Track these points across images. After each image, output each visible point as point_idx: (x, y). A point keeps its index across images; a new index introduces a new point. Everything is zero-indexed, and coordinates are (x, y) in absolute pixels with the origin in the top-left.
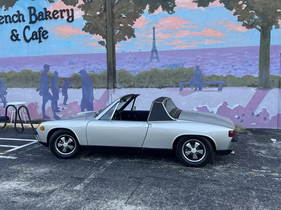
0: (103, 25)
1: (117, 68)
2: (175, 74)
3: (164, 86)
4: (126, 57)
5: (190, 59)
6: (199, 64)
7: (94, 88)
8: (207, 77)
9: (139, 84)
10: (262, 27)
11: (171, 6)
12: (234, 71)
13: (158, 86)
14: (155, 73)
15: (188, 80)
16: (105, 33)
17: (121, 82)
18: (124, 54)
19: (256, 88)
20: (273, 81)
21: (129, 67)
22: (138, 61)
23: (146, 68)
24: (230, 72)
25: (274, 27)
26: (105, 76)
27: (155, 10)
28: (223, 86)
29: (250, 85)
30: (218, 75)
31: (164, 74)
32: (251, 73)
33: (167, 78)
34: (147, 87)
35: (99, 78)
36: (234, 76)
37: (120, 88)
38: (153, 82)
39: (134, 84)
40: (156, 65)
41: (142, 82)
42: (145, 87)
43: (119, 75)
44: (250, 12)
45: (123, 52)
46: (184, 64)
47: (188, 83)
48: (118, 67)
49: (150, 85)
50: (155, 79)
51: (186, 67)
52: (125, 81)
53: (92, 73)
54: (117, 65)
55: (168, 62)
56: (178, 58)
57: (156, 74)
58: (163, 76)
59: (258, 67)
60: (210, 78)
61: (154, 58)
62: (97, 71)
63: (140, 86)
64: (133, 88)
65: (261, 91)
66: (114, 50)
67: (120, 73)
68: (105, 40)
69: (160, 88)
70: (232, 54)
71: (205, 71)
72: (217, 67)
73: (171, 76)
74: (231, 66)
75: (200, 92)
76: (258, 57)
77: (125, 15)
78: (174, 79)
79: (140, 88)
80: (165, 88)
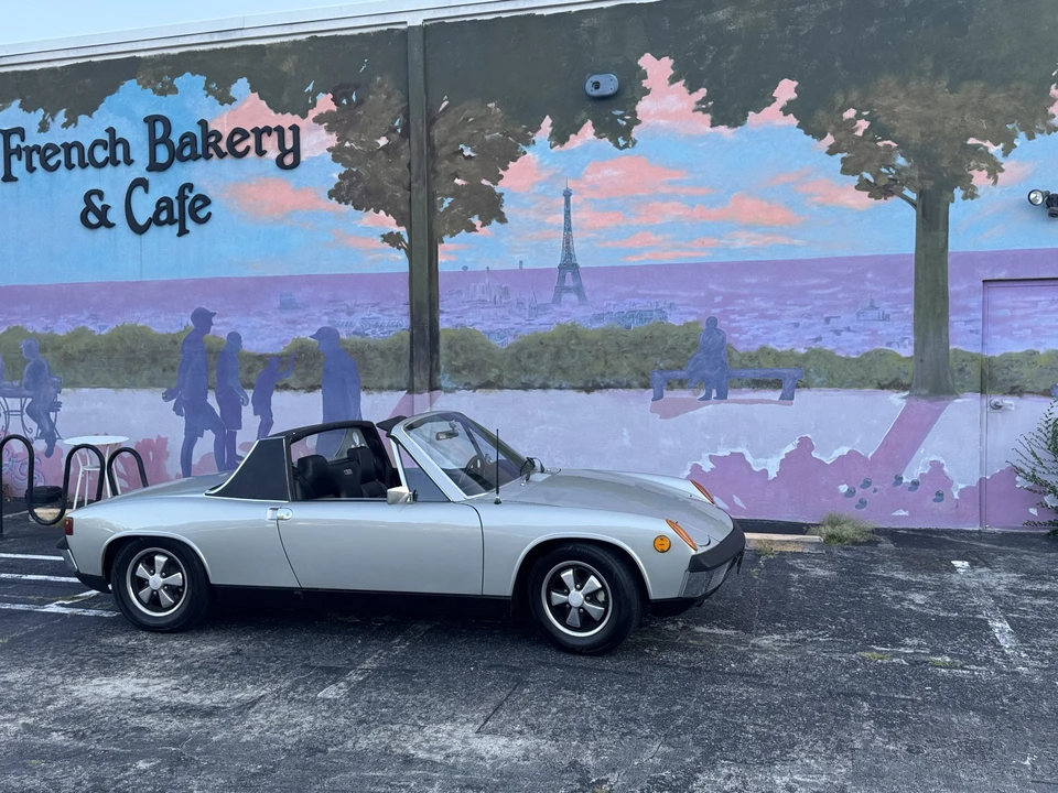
0: (397, 181)
1: (444, 324)
2: (636, 345)
3: (602, 385)
4: (475, 287)
5: (685, 294)
6: (715, 311)
7: (365, 388)
8: (743, 356)
9: (518, 376)
10: (921, 194)
11: (625, 123)
12: (832, 334)
13: (580, 384)
14: (571, 339)
15: (681, 364)
16: (403, 208)
17: (456, 371)
18: (466, 275)
19: (907, 393)
20: (962, 370)
21: (483, 319)
22: (513, 298)
23: (540, 325)
24: (819, 339)
25: (958, 193)
26: (401, 348)
27: (572, 136)
28: (798, 387)
29: (886, 383)
30: (779, 350)
31: (599, 343)
32: (889, 344)
33: (609, 357)
34: (544, 387)
35: (383, 354)
36: (832, 353)
37: (451, 391)
38: (564, 371)
39: (499, 377)
40: (574, 313)
41: (526, 370)
42: (537, 385)
43: (450, 347)
44: (880, 144)
45: (465, 268)
46: (668, 311)
47: (680, 374)
48: (447, 320)
49: (554, 380)
50: (572, 361)
51: (675, 320)
52: (470, 367)
53: (358, 338)
54: (442, 312)
55: (613, 303)
56: (646, 292)
57: (573, 342)
58: (597, 350)
59: (910, 324)
60: (752, 358)
61: (568, 290)
62: (373, 332)
63: (522, 383)
64: (498, 391)
65: (924, 404)
66: (434, 264)
67: (453, 339)
68: (403, 230)
69: (588, 390)
70: (825, 281)
71: (737, 335)
72: (776, 322)
73: (624, 352)
74: (823, 321)
76: (910, 290)
77: (473, 151)
78: (633, 360)
79: (520, 391)
80: (604, 390)
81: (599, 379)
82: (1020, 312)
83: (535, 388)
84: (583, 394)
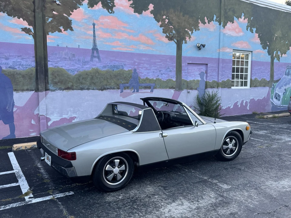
0: (28, 8)
1: (50, 65)
2: (116, 76)
3: (106, 88)
4: (62, 53)
5: (129, 61)
6: (136, 67)
7: (15, 90)
8: (142, 80)
9: (79, 85)
10: (177, 41)
11: (111, 5)
12: (161, 75)
13: (100, 88)
14: (96, 73)
15: (127, 82)
16: (31, 19)
17: (55, 83)
18: (58, 49)
19: (174, 90)
20: (184, 84)
21: (66, 65)
22: (76, 58)
23: (86, 68)
24: (158, 76)
25: (184, 42)
26: (31, 74)
27: (95, 6)
28: (154, 88)
29: (171, 87)
30: (150, 78)
31: (105, 75)
32: (171, 78)
33: (108, 80)
34: (88, 89)
35: (23, 76)
36: (161, 79)
37: (54, 91)
38: (94, 84)
39: (72, 86)
40: (97, 65)
41: (82, 83)
42: (86, 88)
43: (53, 74)
44: (170, 26)
45: (58, 45)
46: (124, 66)
47: (127, 85)
48: (51, 64)
49: (91, 86)
50: (97, 80)
51: (126, 69)
52: (61, 82)
53: (11, 70)
54: (49, 61)
55: (109, 62)
56: (118, 60)
57: (97, 74)
58: (104, 77)
59: (175, 73)
60: (144, 80)
61: (95, 57)
62: (19, 68)
63: (80, 88)
64: (72, 91)
65: (177, 92)
66: (45, 43)
67: (54, 71)
68: (31, 28)
69: (102, 90)
70: (160, 61)
71: (141, 74)
72: (150, 71)
73: (112, 78)
74: (159, 71)
75: (138, 94)
76: (175, 65)
77: (60, 2)
78: (115, 80)
79: (80, 90)
80: (107, 90)
81: (105, 86)
82: (192, 71)
83: (85, 89)
84: (101, 91)
